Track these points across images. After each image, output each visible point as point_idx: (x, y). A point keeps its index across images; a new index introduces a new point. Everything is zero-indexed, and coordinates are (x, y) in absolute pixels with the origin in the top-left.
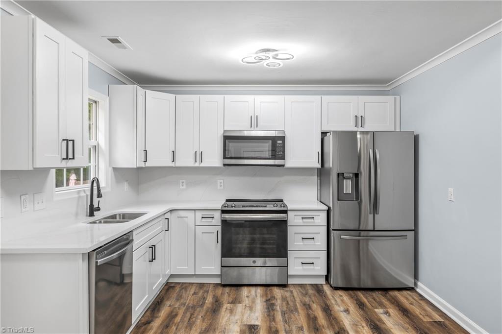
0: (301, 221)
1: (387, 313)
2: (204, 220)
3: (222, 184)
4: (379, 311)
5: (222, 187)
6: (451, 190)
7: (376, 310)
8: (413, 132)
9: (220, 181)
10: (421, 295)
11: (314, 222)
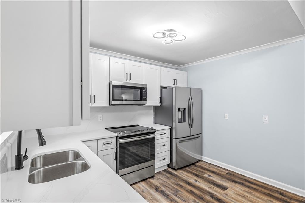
0: (160, 136)
1: (210, 176)
2: (104, 146)
3: (102, 118)
4: (206, 175)
5: (102, 120)
6: (227, 114)
7: (204, 175)
8: (201, 89)
9: (100, 116)
10: (206, 162)
11: (165, 136)
